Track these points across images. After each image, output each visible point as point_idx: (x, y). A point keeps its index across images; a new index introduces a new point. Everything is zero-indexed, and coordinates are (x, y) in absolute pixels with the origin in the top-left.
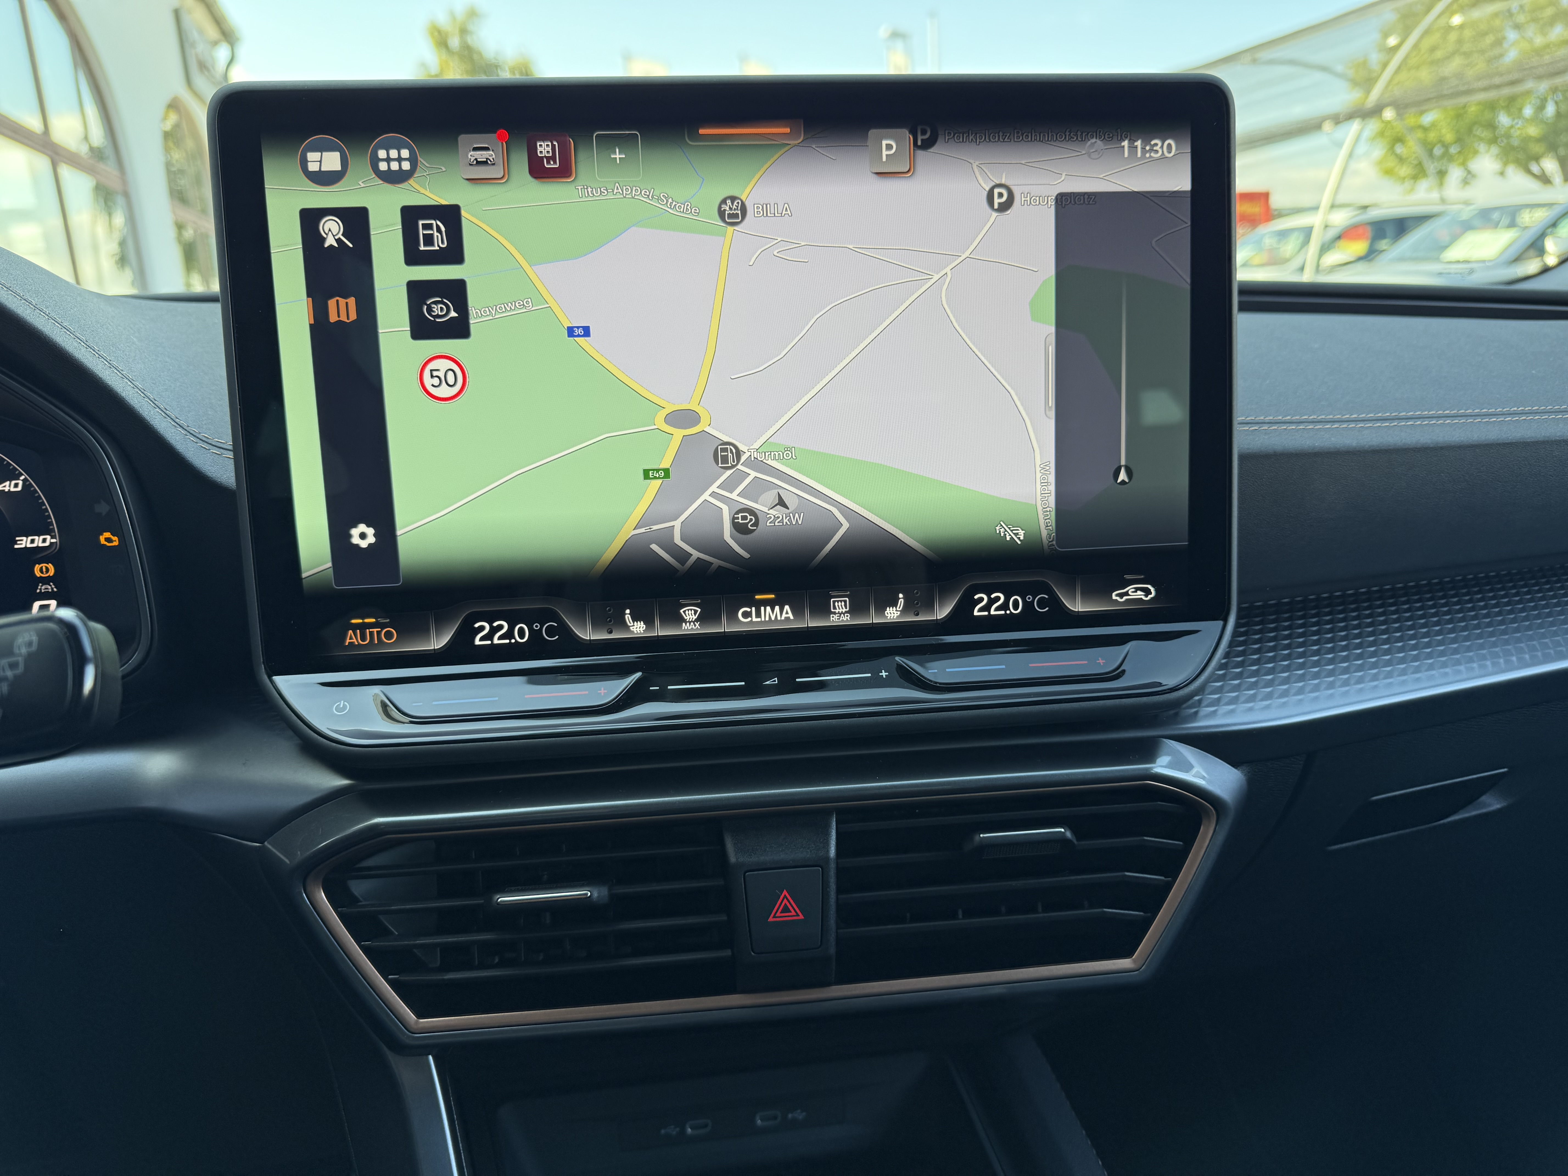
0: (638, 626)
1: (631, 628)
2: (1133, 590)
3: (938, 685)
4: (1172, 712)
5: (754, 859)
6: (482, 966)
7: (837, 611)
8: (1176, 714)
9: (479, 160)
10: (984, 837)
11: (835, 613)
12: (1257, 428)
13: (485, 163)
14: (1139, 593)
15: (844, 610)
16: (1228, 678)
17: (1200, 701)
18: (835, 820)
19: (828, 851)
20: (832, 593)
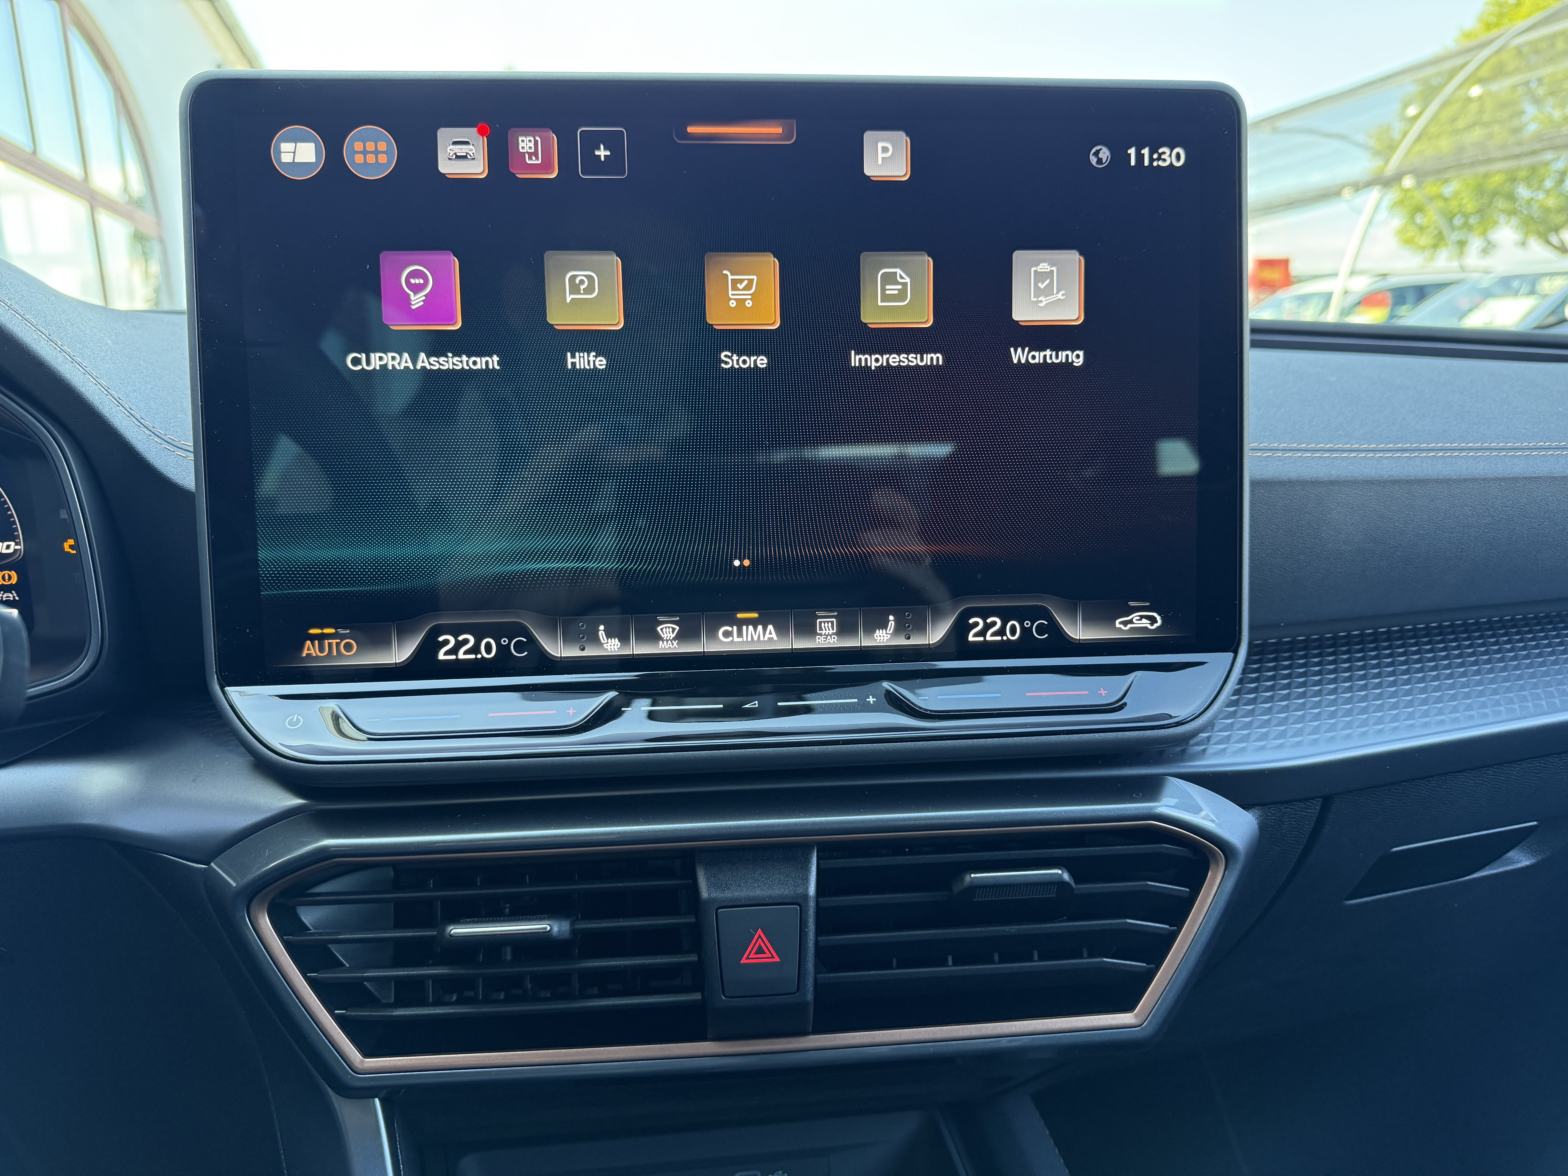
0: (613, 644)
1: (605, 645)
2: (1139, 618)
3: (928, 712)
4: (1178, 749)
5: (728, 894)
6: (437, 1003)
7: (823, 632)
8: (1184, 751)
9: (458, 154)
10: (975, 877)
11: (821, 634)
12: (1270, 455)
13: (465, 157)
14: (1144, 621)
15: (831, 632)
16: (1238, 715)
17: (1209, 738)
18: (815, 855)
19: (807, 888)
20: (819, 614)
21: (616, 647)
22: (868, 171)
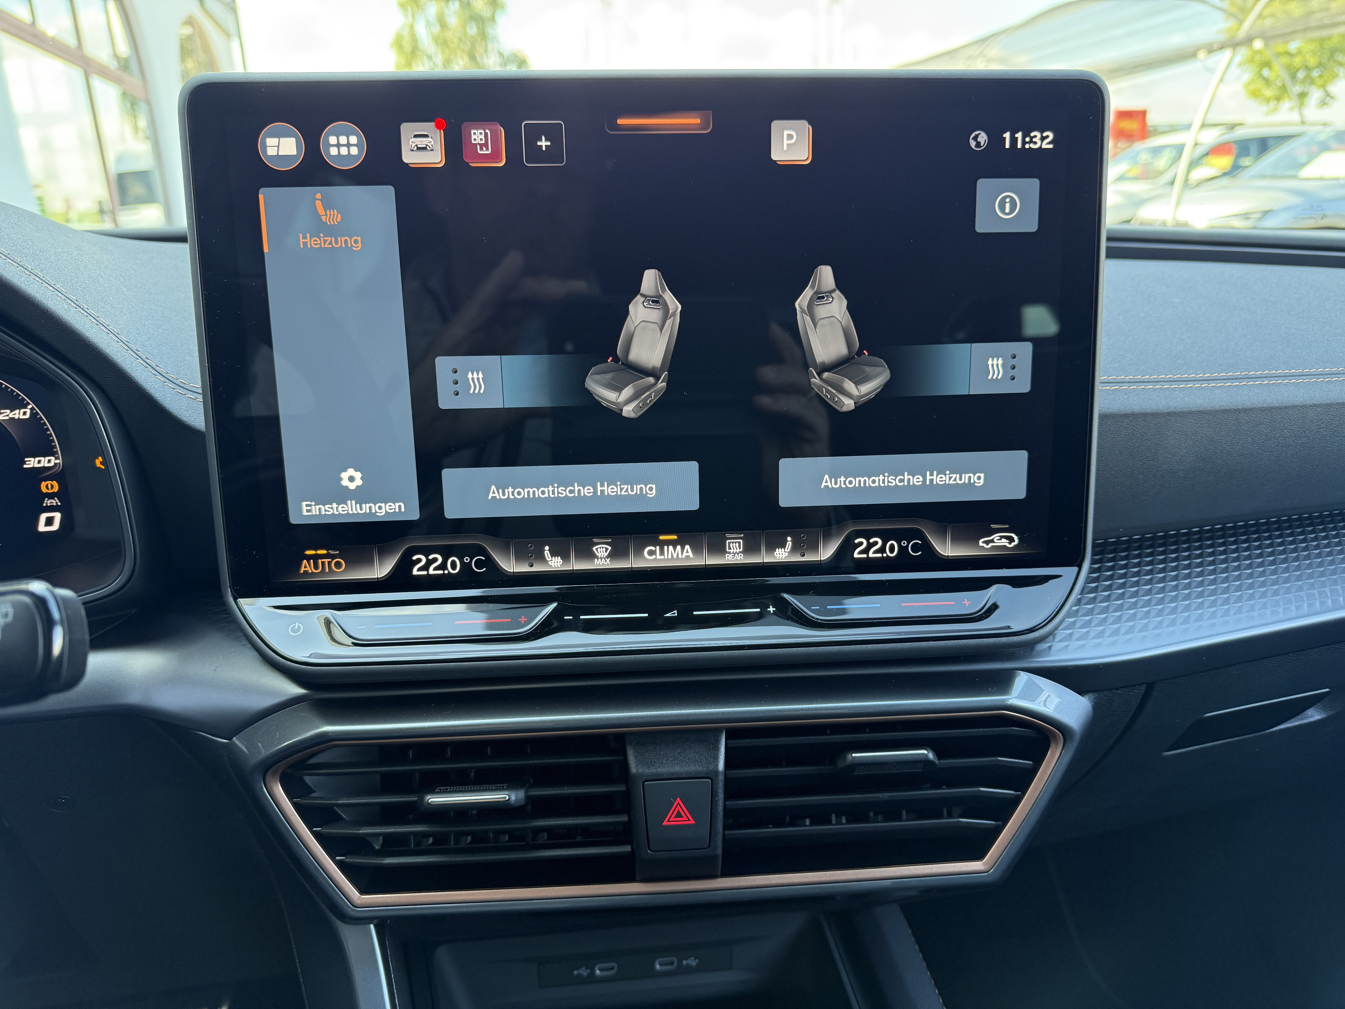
0: (556, 561)
1: (550, 562)
3: (819, 621)
4: (1025, 650)
5: (653, 770)
6: (417, 853)
7: (732, 551)
8: (1032, 651)
9: (419, 146)
10: (856, 757)
11: (730, 553)
12: (1118, 388)
13: (425, 149)
15: (738, 550)
16: (1080, 614)
18: (724, 738)
19: (717, 765)
20: (728, 535)
21: (559, 564)
22: (775, 156)
